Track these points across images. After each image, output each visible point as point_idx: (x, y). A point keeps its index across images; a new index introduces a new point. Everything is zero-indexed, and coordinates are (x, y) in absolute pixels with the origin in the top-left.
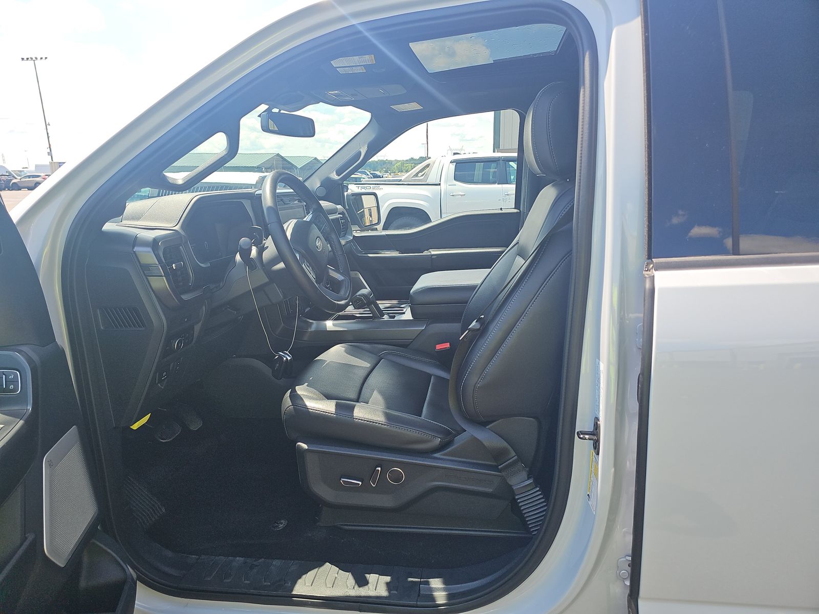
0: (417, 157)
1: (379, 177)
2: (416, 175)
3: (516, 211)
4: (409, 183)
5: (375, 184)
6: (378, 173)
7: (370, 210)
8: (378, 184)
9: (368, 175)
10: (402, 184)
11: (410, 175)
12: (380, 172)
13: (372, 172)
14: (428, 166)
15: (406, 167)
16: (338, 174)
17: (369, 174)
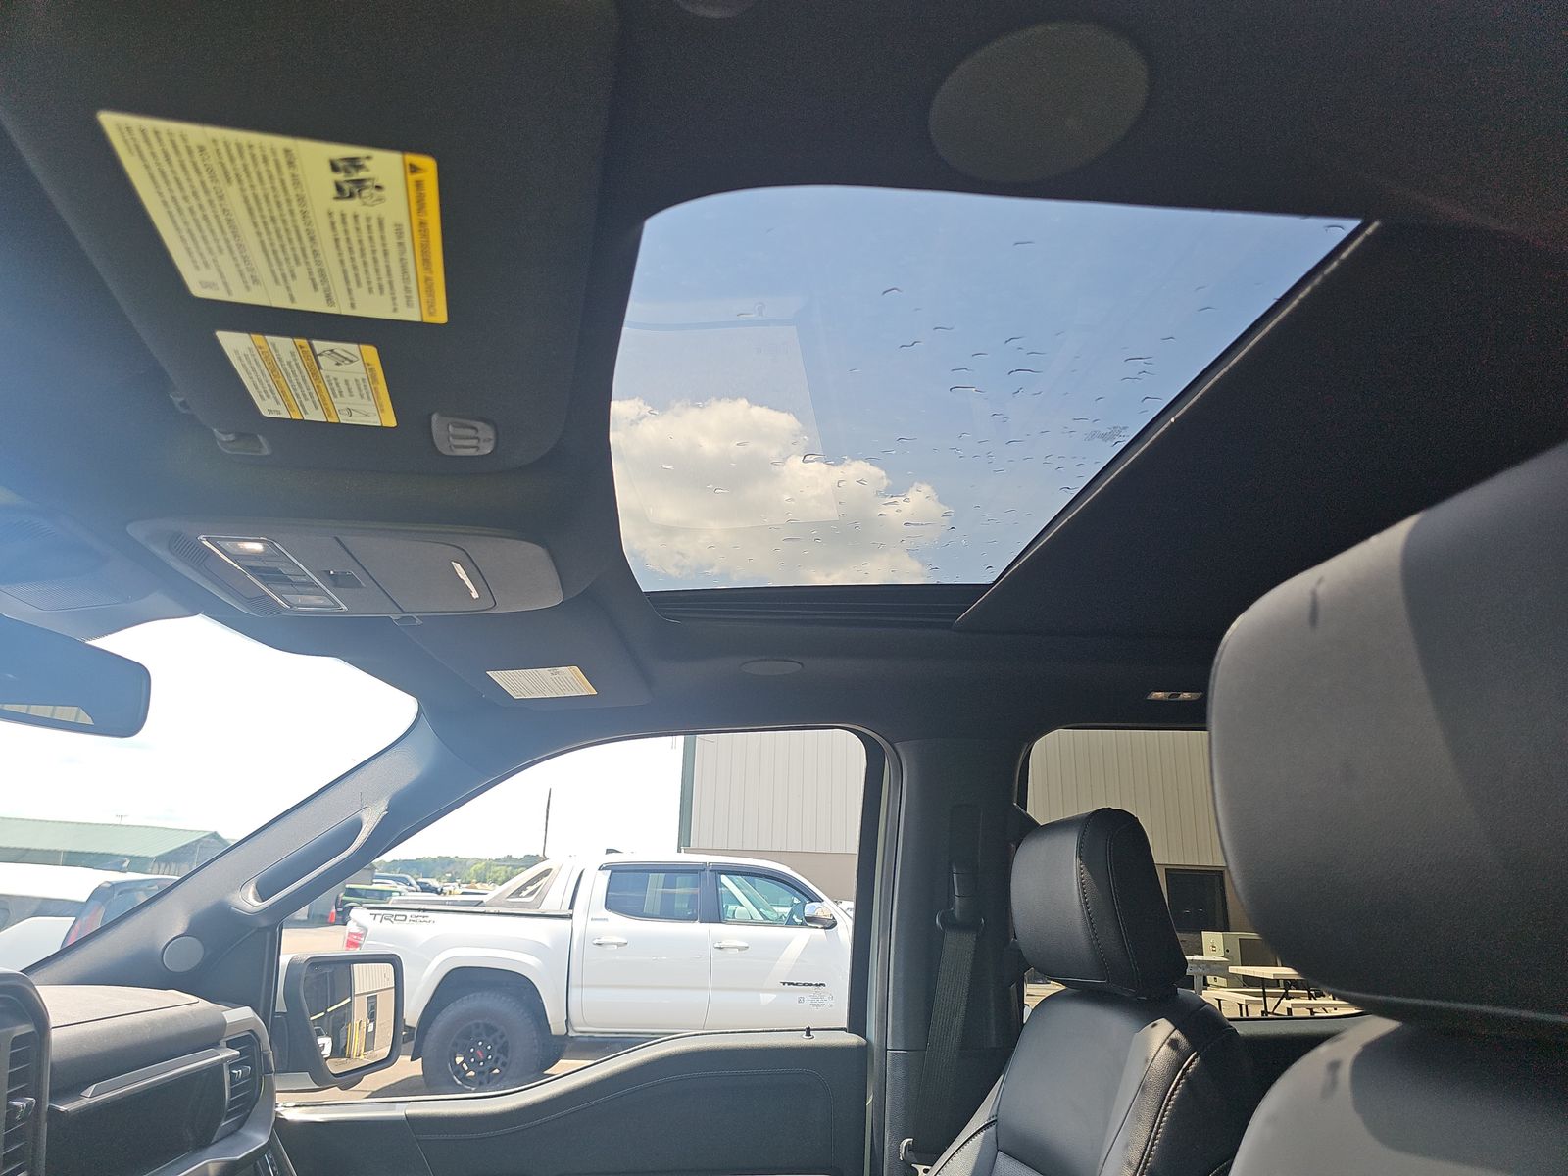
0: (519, 854)
1: (434, 890)
2: (518, 892)
3: (853, 1039)
4: (502, 910)
5: (419, 910)
6: (434, 883)
7: (372, 1001)
8: (425, 911)
9: (410, 885)
10: (484, 913)
11: (504, 891)
12: (439, 880)
13: (420, 880)
14: (546, 873)
15: (495, 873)
16: (263, 893)
17: (413, 882)
